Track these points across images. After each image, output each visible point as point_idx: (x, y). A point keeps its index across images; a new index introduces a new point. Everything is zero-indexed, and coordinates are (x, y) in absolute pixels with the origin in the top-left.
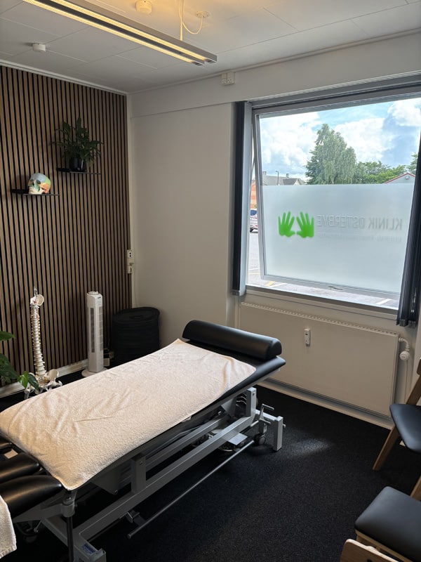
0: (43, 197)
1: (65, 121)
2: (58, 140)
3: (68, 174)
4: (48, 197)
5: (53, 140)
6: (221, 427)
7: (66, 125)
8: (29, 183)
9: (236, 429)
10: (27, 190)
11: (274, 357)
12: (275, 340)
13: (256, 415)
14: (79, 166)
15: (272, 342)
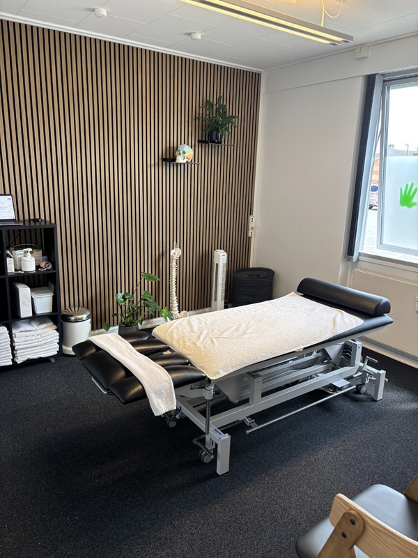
0: (186, 165)
1: (208, 99)
2: (201, 116)
3: (207, 145)
4: (190, 165)
5: (197, 116)
6: (326, 371)
7: (208, 102)
8: (177, 153)
9: (341, 375)
10: (174, 159)
11: (381, 315)
12: (385, 300)
13: (360, 367)
14: (217, 138)
15: (381, 300)
